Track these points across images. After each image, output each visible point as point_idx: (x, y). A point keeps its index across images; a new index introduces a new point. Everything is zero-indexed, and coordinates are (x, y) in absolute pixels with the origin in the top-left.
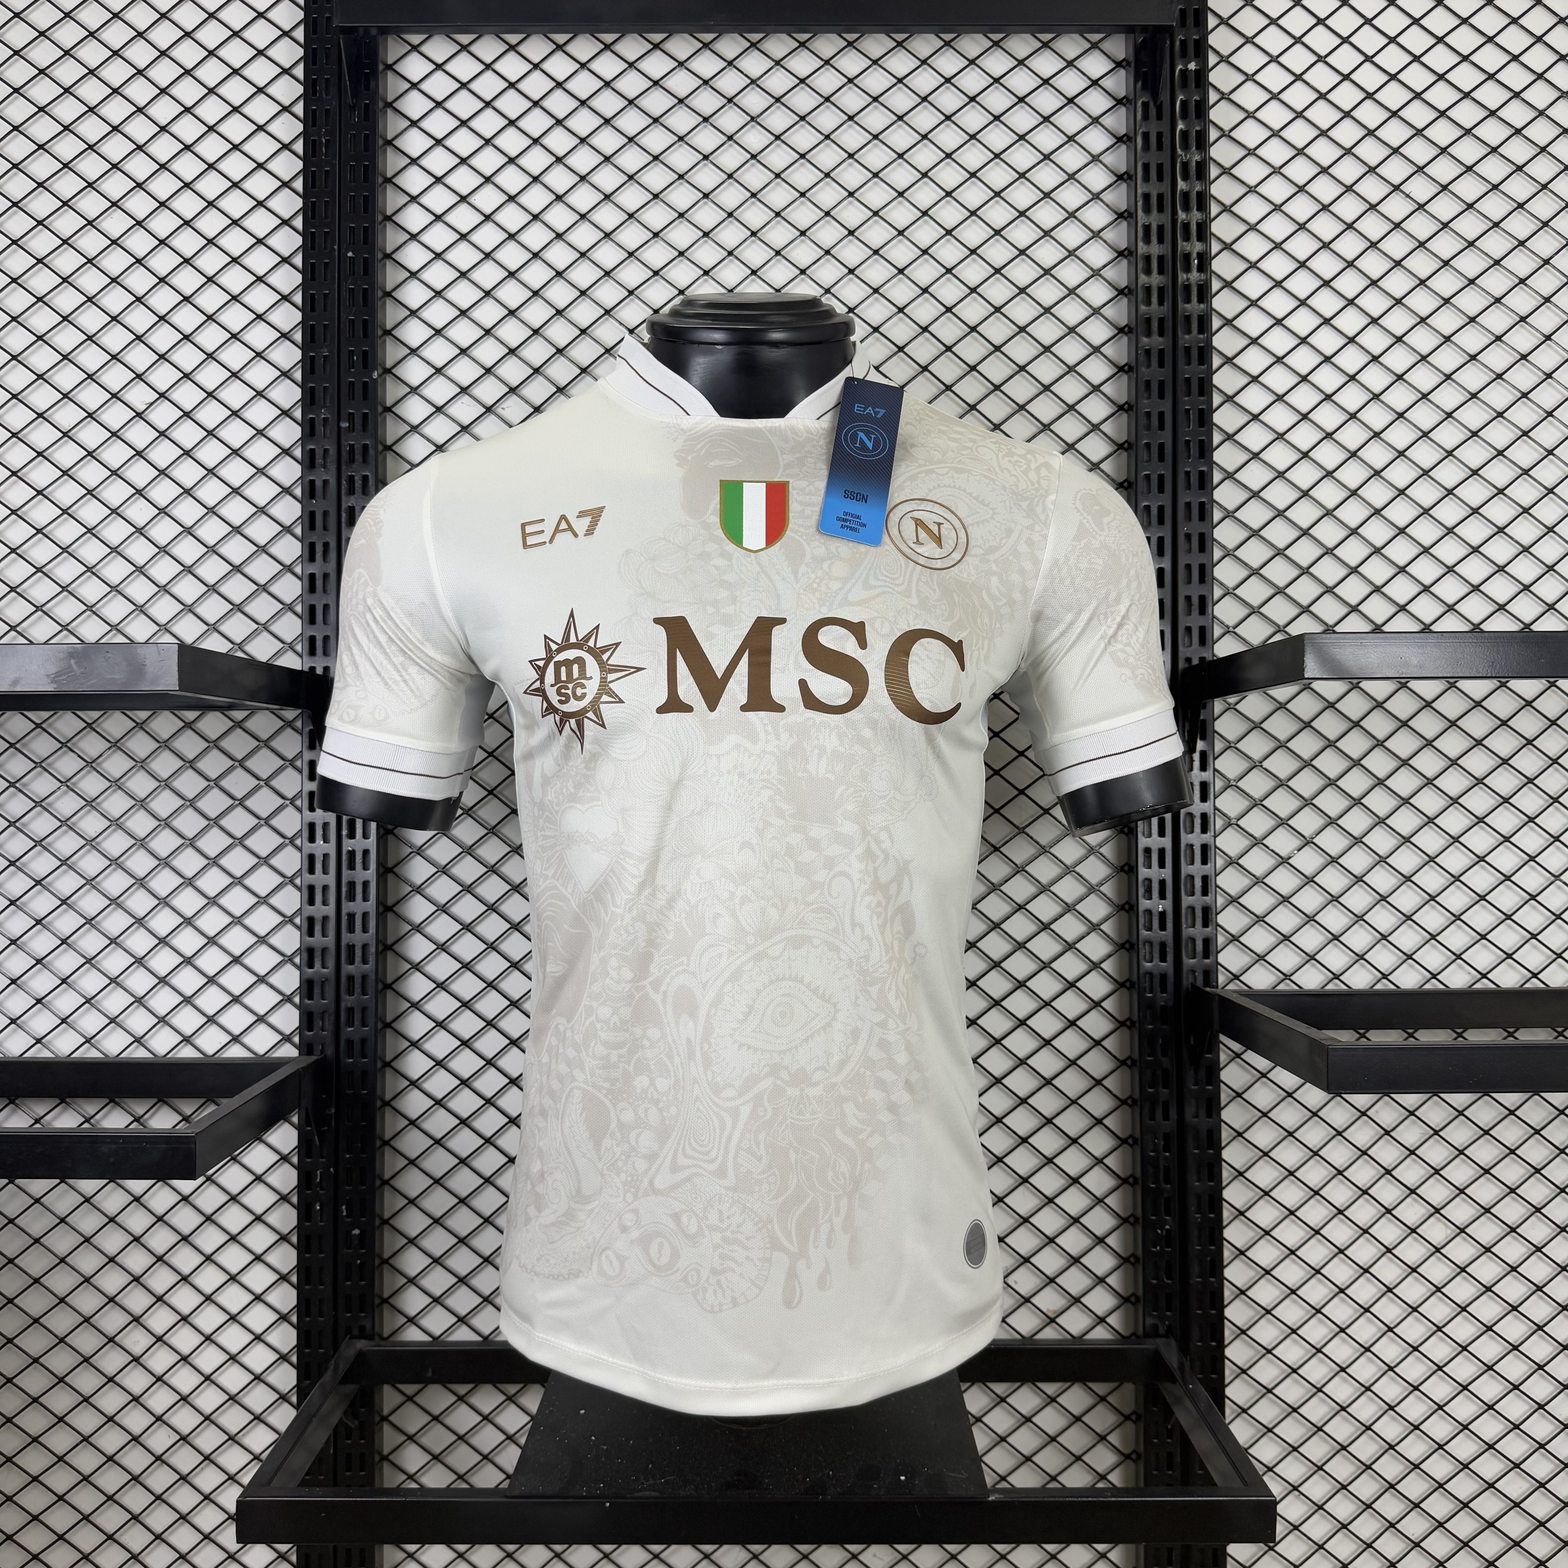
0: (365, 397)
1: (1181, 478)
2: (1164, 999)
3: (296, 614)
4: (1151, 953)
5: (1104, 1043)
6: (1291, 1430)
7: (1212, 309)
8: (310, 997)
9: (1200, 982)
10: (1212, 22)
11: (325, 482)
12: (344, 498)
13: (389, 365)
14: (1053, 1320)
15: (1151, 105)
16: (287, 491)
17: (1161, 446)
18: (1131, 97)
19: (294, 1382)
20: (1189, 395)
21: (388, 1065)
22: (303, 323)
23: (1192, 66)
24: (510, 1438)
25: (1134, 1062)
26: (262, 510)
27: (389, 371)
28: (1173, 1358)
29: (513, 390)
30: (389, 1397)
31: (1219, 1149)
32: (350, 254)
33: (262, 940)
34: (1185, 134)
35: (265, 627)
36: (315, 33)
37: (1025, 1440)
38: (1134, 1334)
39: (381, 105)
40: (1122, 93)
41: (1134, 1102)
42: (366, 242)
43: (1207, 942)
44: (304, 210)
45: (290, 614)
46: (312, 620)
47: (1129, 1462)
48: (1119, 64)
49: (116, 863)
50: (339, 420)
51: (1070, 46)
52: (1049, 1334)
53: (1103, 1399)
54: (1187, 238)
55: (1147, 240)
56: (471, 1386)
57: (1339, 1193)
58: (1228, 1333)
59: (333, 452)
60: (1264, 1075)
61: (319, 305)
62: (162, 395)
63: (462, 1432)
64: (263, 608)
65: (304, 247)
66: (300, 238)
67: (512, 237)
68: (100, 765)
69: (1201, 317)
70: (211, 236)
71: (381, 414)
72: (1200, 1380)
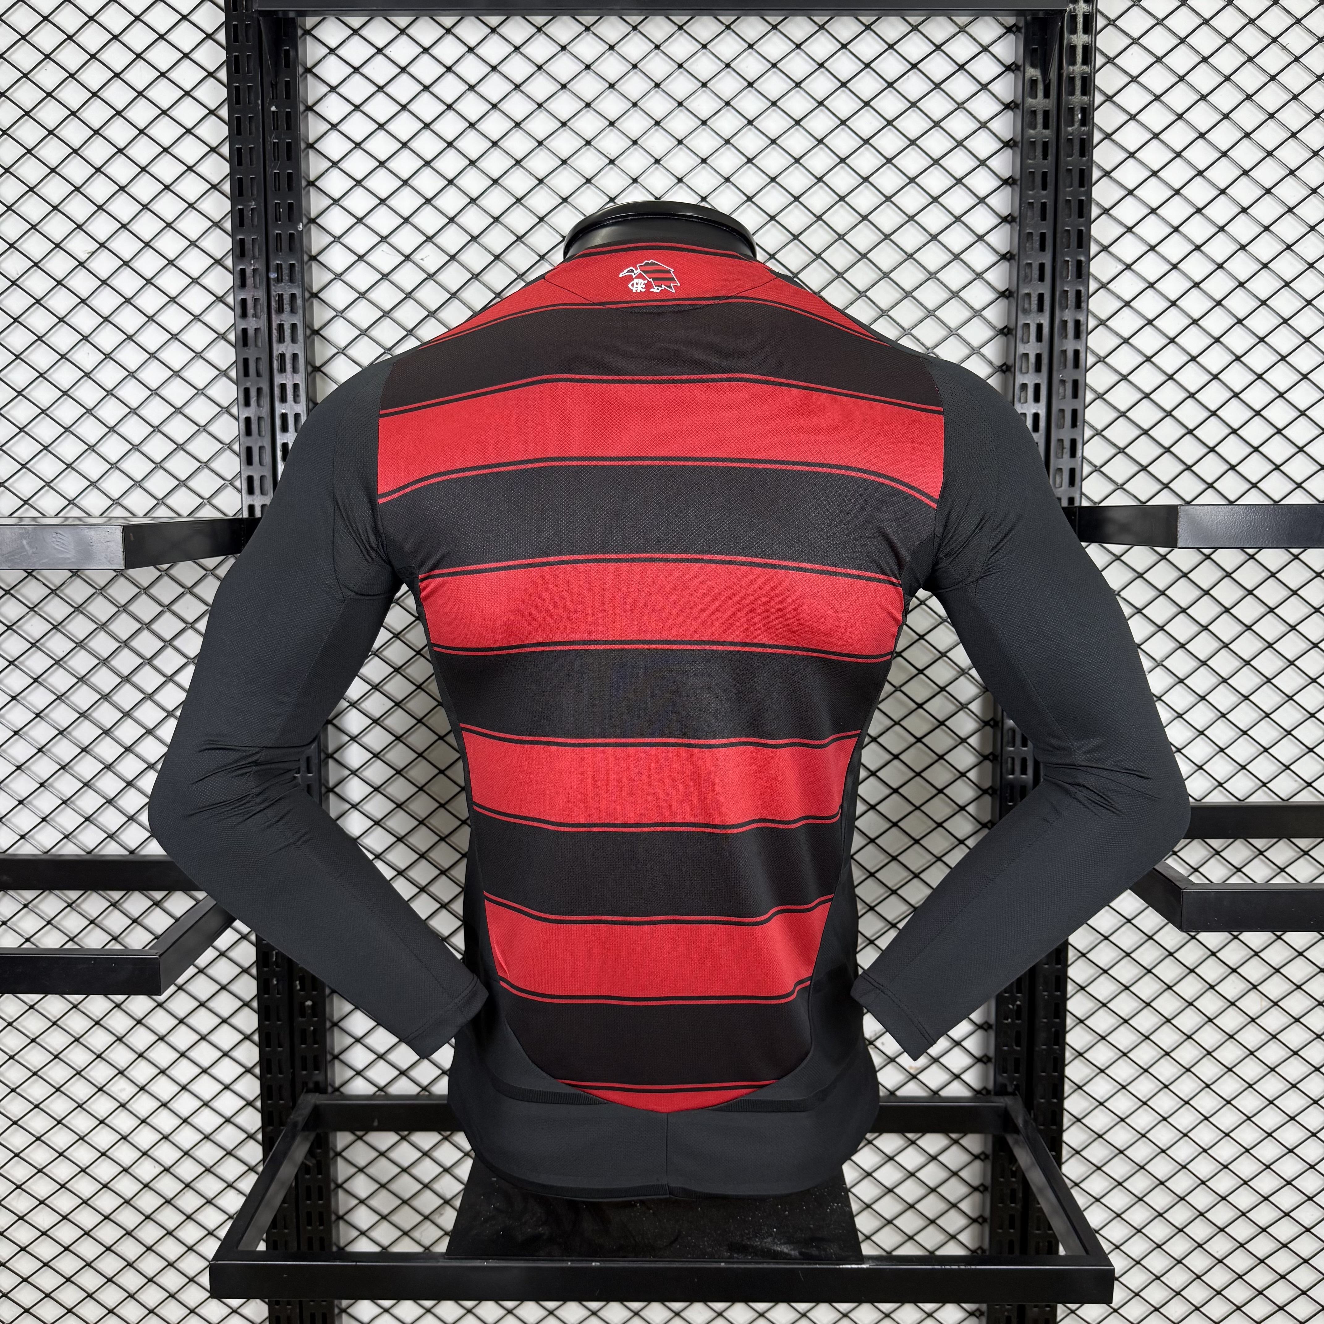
0: (292, 248)
1: (1058, 327)
3: (235, 452)
4: (1013, 766)
5: (967, 842)
6: (1118, 1168)
7: (1093, 162)
11: (256, 329)
12: (275, 345)
13: (313, 215)
14: (914, 1077)
16: (222, 336)
17: (1041, 297)
19: (259, 1124)
20: (1068, 247)
22: (231, 174)
24: (447, 1170)
26: (198, 355)
27: (313, 221)
28: (1019, 1116)
29: (429, 239)
30: (343, 1139)
32: (273, 109)
35: (205, 465)
37: (888, 1175)
38: (985, 1088)
42: (288, 96)
44: (227, 62)
45: (228, 452)
46: (249, 462)
47: (977, 1193)
49: (82, 680)
50: (268, 271)
52: (911, 1089)
53: (956, 1142)
54: (1071, 92)
57: (1169, 971)
58: (1068, 1088)
59: (263, 301)
61: (246, 159)
62: (102, 245)
63: (405, 1164)
64: (204, 447)
65: (229, 99)
66: (226, 90)
67: (426, 88)
68: (62, 591)
69: (1082, 172)
70: (140, 88)
71: (307, 263)
72: (1040, 1131)
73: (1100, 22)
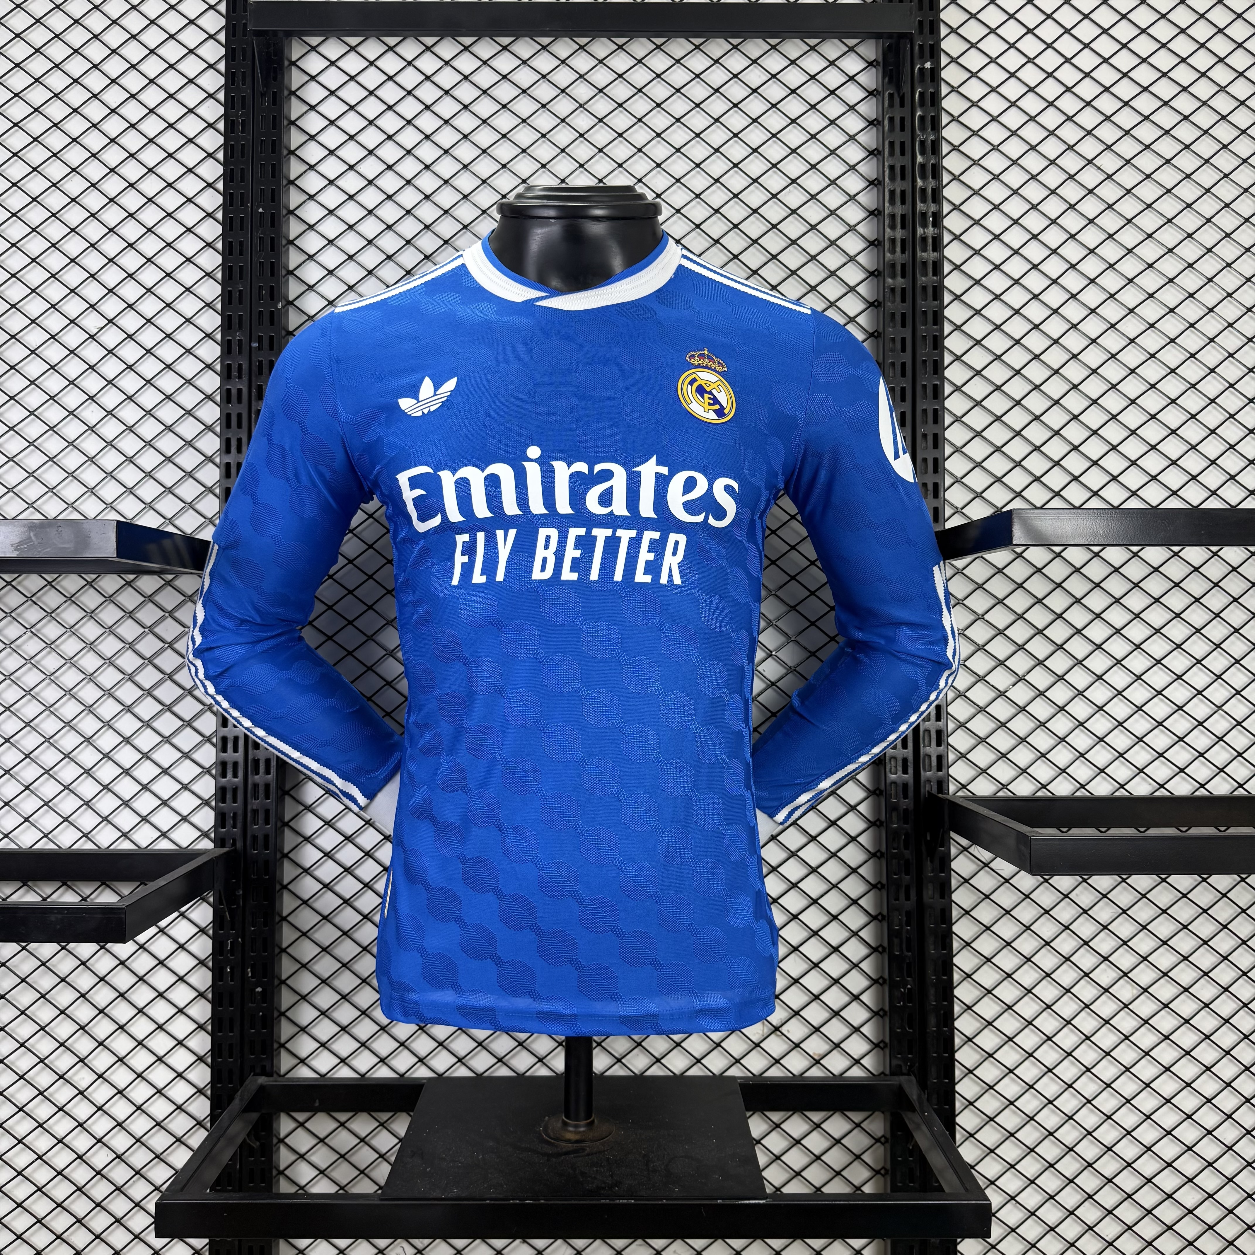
0: (272, 323)
1: (919, 389)
2: (907, 803)
3: (215, 495)
4: (896, 767)
5: (858, 839)
6: (1010, 1151)
7: (944, 257)
8: (224, 801)
9: (934, 790)
10: (944, 31)
11: (239, 391)
12: (253, 403)
13: (291, 298)
14: (817, 1062)
15: (896, 96)
16: (209, 397)
17: (903, 365)
18: (880, 89)
19: (208, 1111)
20: (926, 325)
21: (286, 856)
22: (223, 264)
23: (928, 65)
24: (382, 1156)
25: (882, 854)
26: (189, 413)
27: (291, 303)
28: (913, 1091)
30: (285, 1125)
31: (951, 924)
32: (261, 210)
33: (186, 755)
34: (922, 118)
35: (191, 505)
36: (234, 35)
37: (795, 1158)
38: (883, 1073)
39: (286, 93)
40: (872, 86)
41: (883, 886)
42: (273, 200)
43: (940, 758)
44: (224, 175)
45: (211, 495)
47: (879, 1176)
48: (870, 64)
49: (69, 693)
50: (251, 341)
51: (832, 49)
52: (815, 1072)
53: (858, 1125)
54: (924, 201)
55: (892, 201)
56: (351, 1114)
57: (1047, 960)
58: (958, 1073)
59: (245, 367)
60: (986, 865)
61: (236, 250)
62: (110, 321)
63: (343, 1152)
64: (189, 491)
65: (224, 205)
66: (221, 198)
67: (389, 197)
68: (58, 615)
69: (935, 263)
70: (150, 195)
71: (284, 337)
72: (935, 1110)
73: (945, 148)
